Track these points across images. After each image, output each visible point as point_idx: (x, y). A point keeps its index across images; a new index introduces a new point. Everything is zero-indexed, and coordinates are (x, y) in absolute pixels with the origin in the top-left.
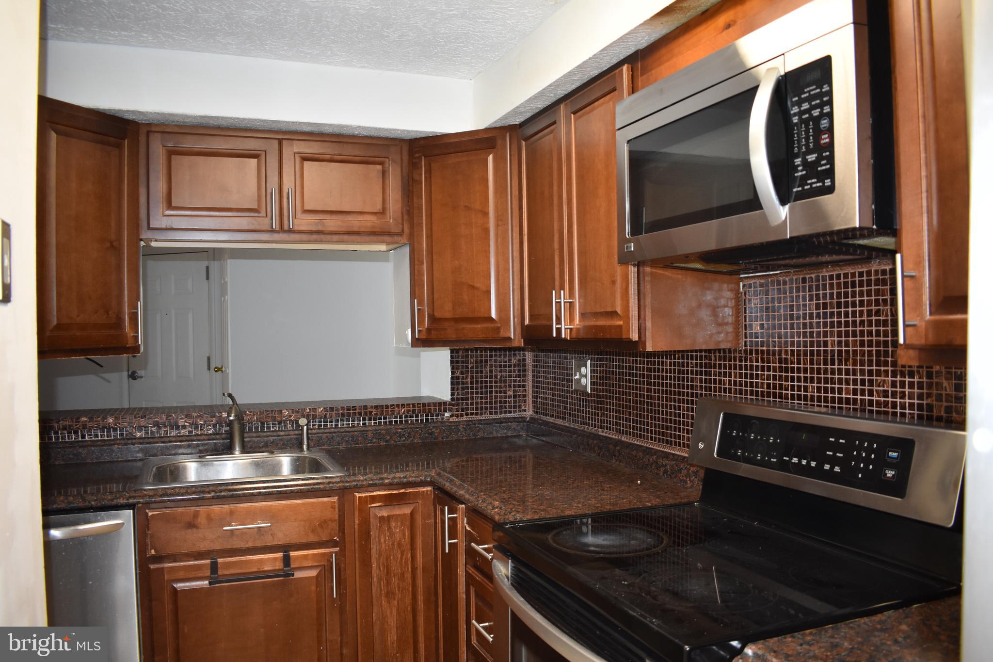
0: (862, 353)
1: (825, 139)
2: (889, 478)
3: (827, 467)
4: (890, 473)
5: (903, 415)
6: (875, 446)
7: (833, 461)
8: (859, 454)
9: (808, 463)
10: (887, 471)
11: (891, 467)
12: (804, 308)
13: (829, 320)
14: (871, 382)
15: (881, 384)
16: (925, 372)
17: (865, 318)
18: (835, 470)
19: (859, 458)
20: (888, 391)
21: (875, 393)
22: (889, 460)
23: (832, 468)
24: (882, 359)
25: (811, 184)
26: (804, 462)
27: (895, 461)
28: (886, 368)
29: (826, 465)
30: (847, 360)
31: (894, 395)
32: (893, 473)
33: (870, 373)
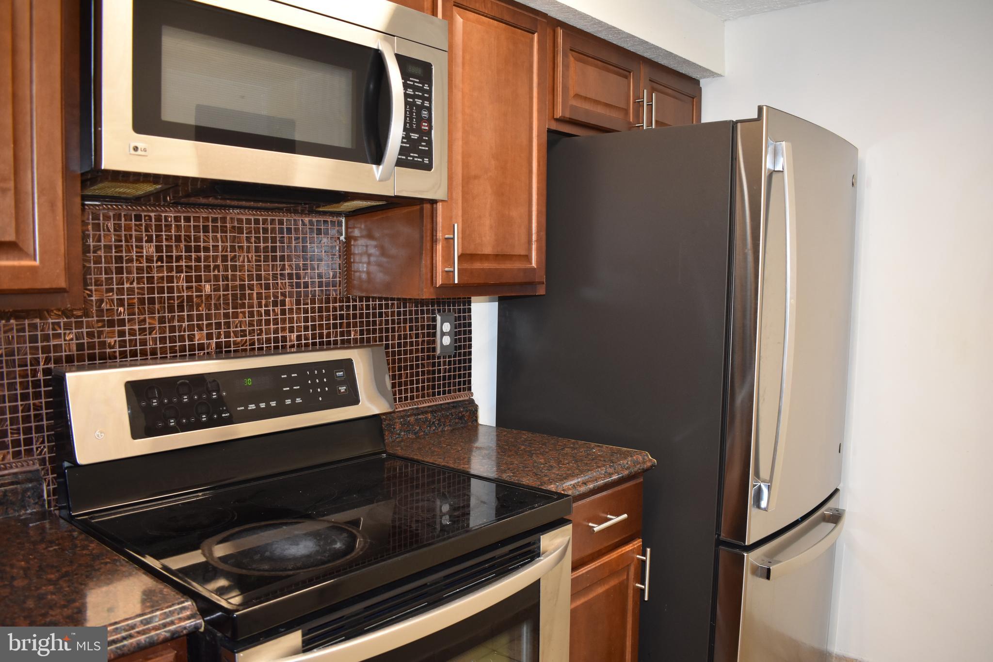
0: (217, 297)
1: (425, 126)
2: (343, 392)
3: (288, 402)
4: (343, 389)
5: (261, 349)
6: (324, 371)
7: (292, 395)
8: (314, 382)
9: (268, 405)
10: (340, 388)
11: (342, 383)
13: (174, 264)
15: (239, 325)
16: (279, 310)
17: (219, 262)
18: (297, 402)
19: (314, 386)
20: (246, 330)
21: (232, 334)
22: (338, 379)
23: (293, 401)
24: (239, 301)
25: (414, 157)
26: (263, 405)
27: (343, 379)
28: (243, 310)
29: (286, 401)
30: (198, 305)
31: (252, 332)
32: (345, 388)
33: (226, 316)
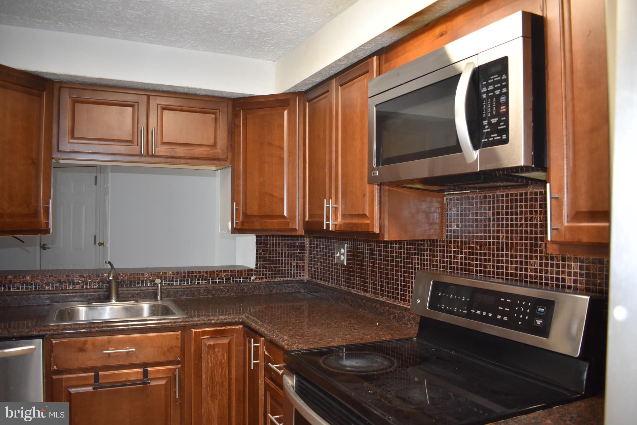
0: (521, 244)
1: (503, 109)
2: (538, 324)
4: (539, 322)
5: (547, 284)
6: (530, 304)
7: (503, 313)
8: (520, 309)
9: (487, 314)
10: (537, 321)
11: (540, 317)
12: (485, 215)
13: (500, 223)
14: (527, 263)
15: (533, 264)
16: (561, 258)
17: (523, 222)
18: (504, 319)
19: (519, 312)
20: (537, 269)
21: (529, 270)
22: (539, 313)
23: (502, 317)
24: (534, 248)
25: (493, 137)
26: (484, 314)
27: (542, 314)
28: (536, 254)
29: (498, 316)
30: (511, 249)
31: (541, 271)
32: (541, 321)
33: (526, 257)
